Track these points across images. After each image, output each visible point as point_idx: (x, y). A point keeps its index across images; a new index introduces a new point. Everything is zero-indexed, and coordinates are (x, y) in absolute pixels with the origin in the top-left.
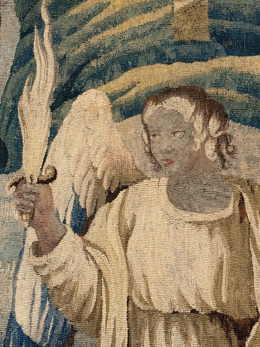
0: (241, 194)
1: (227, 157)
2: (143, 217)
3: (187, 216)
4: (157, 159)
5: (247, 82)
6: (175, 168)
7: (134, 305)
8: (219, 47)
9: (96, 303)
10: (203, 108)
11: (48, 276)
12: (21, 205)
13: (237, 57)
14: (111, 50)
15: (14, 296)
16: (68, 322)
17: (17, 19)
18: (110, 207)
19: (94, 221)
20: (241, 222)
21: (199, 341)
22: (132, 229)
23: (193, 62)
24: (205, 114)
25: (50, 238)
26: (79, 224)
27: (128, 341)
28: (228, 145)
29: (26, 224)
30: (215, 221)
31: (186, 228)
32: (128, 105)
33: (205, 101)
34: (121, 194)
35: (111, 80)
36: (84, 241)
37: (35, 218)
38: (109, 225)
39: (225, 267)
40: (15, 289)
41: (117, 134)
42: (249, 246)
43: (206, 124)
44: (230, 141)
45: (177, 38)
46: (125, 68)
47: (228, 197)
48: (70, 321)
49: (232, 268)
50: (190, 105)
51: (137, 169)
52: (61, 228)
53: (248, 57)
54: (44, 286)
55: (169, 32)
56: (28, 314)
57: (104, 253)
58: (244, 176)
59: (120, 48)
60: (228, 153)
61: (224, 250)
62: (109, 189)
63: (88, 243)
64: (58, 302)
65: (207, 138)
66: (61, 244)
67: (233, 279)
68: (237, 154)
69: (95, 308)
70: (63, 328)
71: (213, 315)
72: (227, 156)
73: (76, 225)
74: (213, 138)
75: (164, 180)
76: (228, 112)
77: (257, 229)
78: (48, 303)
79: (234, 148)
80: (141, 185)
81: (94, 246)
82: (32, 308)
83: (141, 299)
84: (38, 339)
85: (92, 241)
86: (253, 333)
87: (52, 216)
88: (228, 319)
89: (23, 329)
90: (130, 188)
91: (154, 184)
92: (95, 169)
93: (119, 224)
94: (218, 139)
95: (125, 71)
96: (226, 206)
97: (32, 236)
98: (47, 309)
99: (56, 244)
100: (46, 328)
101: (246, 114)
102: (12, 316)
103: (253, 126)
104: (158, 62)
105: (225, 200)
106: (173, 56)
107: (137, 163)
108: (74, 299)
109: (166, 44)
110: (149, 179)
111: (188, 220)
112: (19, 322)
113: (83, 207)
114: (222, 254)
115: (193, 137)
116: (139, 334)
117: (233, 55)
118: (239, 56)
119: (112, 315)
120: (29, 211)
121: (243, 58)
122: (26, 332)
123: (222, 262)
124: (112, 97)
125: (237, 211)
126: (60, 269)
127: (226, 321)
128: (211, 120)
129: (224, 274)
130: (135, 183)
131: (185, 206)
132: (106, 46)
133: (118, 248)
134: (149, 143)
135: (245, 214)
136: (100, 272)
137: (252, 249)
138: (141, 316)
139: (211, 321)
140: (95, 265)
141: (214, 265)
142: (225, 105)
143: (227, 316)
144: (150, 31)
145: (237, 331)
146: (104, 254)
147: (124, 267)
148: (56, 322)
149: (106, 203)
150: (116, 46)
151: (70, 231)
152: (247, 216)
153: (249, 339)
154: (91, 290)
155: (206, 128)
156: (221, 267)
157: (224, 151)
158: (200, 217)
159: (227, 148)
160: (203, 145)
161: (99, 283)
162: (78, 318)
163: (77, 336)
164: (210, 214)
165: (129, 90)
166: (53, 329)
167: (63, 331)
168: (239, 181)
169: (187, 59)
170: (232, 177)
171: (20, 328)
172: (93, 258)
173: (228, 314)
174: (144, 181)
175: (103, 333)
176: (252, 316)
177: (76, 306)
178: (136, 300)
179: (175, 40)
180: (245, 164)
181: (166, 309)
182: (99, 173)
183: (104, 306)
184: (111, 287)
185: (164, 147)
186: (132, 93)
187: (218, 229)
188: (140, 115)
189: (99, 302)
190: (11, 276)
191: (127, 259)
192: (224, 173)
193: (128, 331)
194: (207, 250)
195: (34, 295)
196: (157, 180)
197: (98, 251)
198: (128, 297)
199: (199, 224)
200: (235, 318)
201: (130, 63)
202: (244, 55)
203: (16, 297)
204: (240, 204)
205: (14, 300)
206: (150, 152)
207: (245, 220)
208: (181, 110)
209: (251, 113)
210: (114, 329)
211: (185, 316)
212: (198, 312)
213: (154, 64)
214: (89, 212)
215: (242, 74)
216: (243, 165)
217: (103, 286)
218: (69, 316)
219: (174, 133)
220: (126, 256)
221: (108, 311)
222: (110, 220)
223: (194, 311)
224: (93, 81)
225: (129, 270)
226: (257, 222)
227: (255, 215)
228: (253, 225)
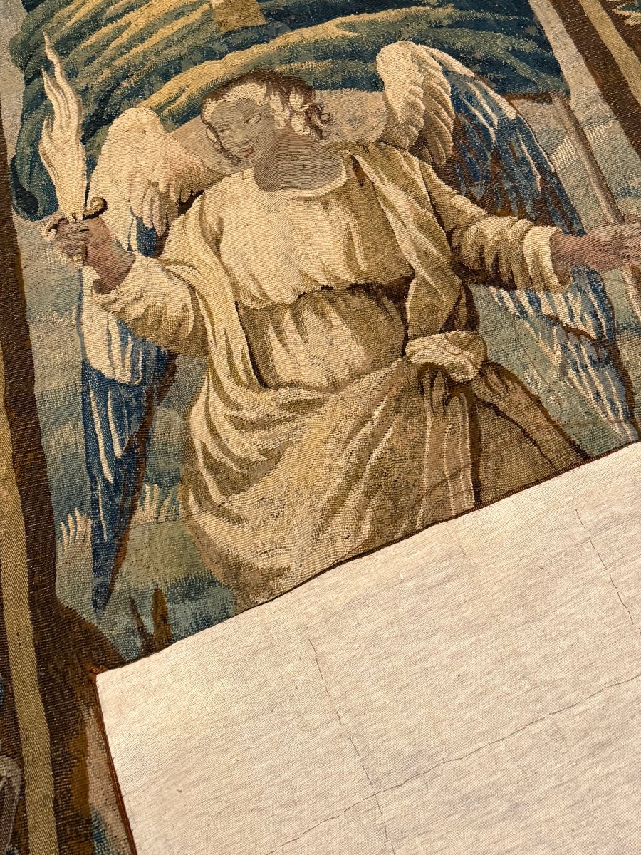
0: (353, 158)
1: (324, 127)
2: (233, 216)
3: (288, 194)
4: (234, 154)
5: (325, 48)
6: (258, 155)
7: (246, 308)
8: (280, 25)
9: (195, 321)
11: (123, 310)
12: (68, 246)
13: (305, 29)
14: (144, 65)
15: (82, 342)
16: (163, 349)
17: (18, 70)
18: (186, 218)
19: (168, 238)
20: (361, 185)
21: (342, 317)
22: (221, 232)
23: (251, 47)
24: (282, 92)
25: (116, 271)
26: (150, 245)
27: (249, 347)
28: (320, 115)
29: (80, 265)
30: (328, 194)
31: (290, 206)
32: (181, 111)
33: (277, 80)
34: (197, 202)
35: (151, 93)
36: (161, 261)
37: (90, 256)
38: (190, 237)
39: (354, 237)
40: (81, 335)
41: (174, 143)
42: (379, 205)
43: (285, 102)
44: (322, 110)
45: (223, 31)
46: (167, 77)
47: (338, 165)
48: (165, 347)
50: (259, 88)
51: (210, 171)
52: (126, 256)
53: (320, 26)
54: (120, 322)
55: (212, 28)
56: (107, 356)
57: (191, 266)
58: (350, 139)
59: (154, 59)
60: (324, 122)
61: (348, 220)
62: (180, 199)
63: (168, 262)
64: (144, 332)
65: (291, 115)
66: (130, 274)
67: (369, 244)
69: (195, 327)
70: (157, 356)
71: (353, 288)
72: (323, 126)
73: (146, 249)
74: (298, 113)
75: (249, 172)
76: (311, 83)
77: (384, 186)
78: (130, 338)
79: (329, 115)
80: (220, 185)
81: (176, 263)
82: (110, 348)
83: (254, 299)
84: (126, 378)
85: (172, 258)
86: (412, 291)
87: (112, 248)
88: (375, 287)
89: (103, 372)
90: (207, 192)
91: (236, 180)
92: (156, 185)
93: (203, 232)
94: (306, 112)
95: (167, 81)
96: (337, 175)
97: (90, 275)
98: (130, 343)
99: (124, 275)
100: (134, 364)
101: (334, 79)
102: (85, 364)
103: (346, 88)
104: (207, 60)
106: (224, 49)
107: (209, 164)
108: (164, 324)
109: (213, 40)
110: (229, 176)
111: (290, 197)
112: (97, 367)
113: (150, 227)
115: (272, 117)
116: (261, 335)
117: (299, 28)
118: (307, 27)
119: (220, 327)
120: (80, 250)
121: (313, 28)
122: (108, 374)
123: (350, 232)
124: (158, 110)
125: (353, 175)
126: (137, 300)
127: (373, 289)
129: (356, 244)
130: (212, 184)
131: (282, 185)
132: (137, 63)
133: (208, 257)
134: (219, 140)
135: (365, 175)
136: (192, 288)
137: (384, 208)
138: (257, 316)
139: (353, 294)
140: (182, 282)
141: (340, 238)
143: (372, 284)
144: (188, 34)
145: (390, 296)
146: (191, 268)
147: (222, 273)
148: (146, 353)
149: (179, 215)
150: (150, 60)
151: (140, 257)
152: (367, 177)
153: (409, 299)
154: (185, 308)
155: (287, 105)
157: (318, 122)
158: (306, 193)
159: (320, 118)
160: (288, 122)
161: (194, 300)
162: (175, 340)
163: (179, 361)
165: (178, 96)
166: (144, 361)
167: (158, 360)
168: (346, 145)
169: (243, 46)
170: (335, 144)
171: (98, 372)
172: (177, 275)
173: (373, 281)
174: (223, 180)
175: (212, 348)
176: (404, 274)
177: (168, 330)
178: (247, 302)
179: (222, 33)
180: (348, 127)
181: (289, 298)
182: (162, 188)
183: (207, 321)
184: (210, 300)
185: (239, 139)
186: (183, 98)
187: (333, 201)
188: (199, 117)
189: (199, 319)
190: (73, 322)
191: (223, 264)
192: (323, 143)
193: (246, 337)
194: (327, 227)
195: (109, 334)
196: (239, 174)
197: (183, 267)
198: (236, 302)
199: (306, 200)
200: (383, 283)
201: (172, 71)
202: (314, 25)
203: (86, 342)
204: (354, 168)
205: (83, 347)
206: (223, 148)
207: (367, 181)
208: (250, 96)
209: (340, 76)
210: (227, 341)
211: (315, 294)
212: (332, 288)
213: (203, 62)
214: (159, 231)
215: (316, 42)
216: (347, 129)
217: (200, 301)
218: (162, 343)
219: (247, 121)
220: (221, 261)
221: (212, 324)
222: (189, 231)
223: (325, 287)
224: (129, 100)
225: (229, 275)
226: (382, 180)
227: (378, 173)
228: (378, 183)
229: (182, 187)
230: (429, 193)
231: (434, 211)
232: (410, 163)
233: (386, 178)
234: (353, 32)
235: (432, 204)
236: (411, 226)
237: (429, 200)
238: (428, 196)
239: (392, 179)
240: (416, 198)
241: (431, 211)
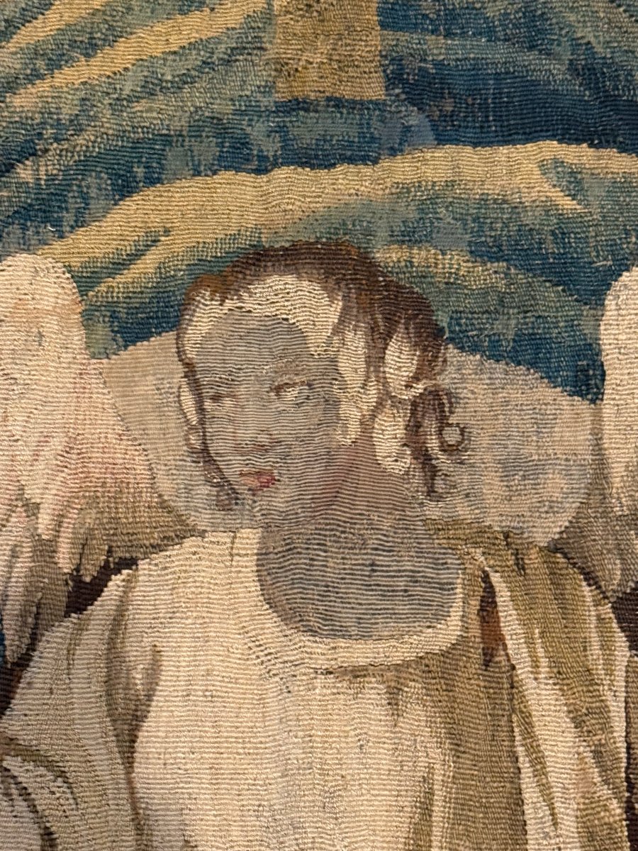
0: (486, 579)
1: (442, 461)
3: (320, 651)
4: (227, 473)
5: (499, 225)
8: (415, 119)
10: (367, 309)
13: (469, 149)
14: (80, 130)
18: (80, 628)
19: (27, 675)
20: (487, 664)
22: (149, 697)
23: (334, 165)
24: (373, 329)
28: (443, 423)
30: (407, 664)
31: (317, 691)
32: (135, 302)
33: (373, 286)
34: (116, 583)
35: (79, 223)
38: (78, 686)
39: (437, 809)
42: (513, 739)
43: (375, 360)
44: (451, 412)
45: (283, 92)
46: (124, 188)
47: (446, 587)
49: (461, 810)
50: (325, 301)
51: (163, 505)
53: (504, 150)
55: (259, 75)
57: (62, 774)
58: (494, 521)
59: (108, 121)
60: (446, 448)
61: (436, 753)
62: (78, 570)
65: (380, 405)
68: (473, 450)
72: (443, 457)
74: (397, 403)
75: (250, 538)
76: (443, 319)
77: (535, 684)
79: (462, 431)
80: (177, 555)
81: (31, 755)
85: (25, 738)
90: (143, 564)
91: (216, 550)
92: (32, 509)
93: (110, 683)
94: (414, 404)
95: (123, 197)
96: (440, 615)
101: (498, 326)
103: (519, 364)
104: (227, 168)
105: (436, 596)
106: (271, 147)
107: (165, 485)
109: (250, 111)
110: (202, 534)
111: (323, 663)
114: (430, 768)
115: (337, 402)
117: (456, 141)
118: (475, 145)
121: (485, 151)
123: (430, 793)
124: (85, 280)
125: (475, 631)
128: (393, 347)
129: (437, 832)
130: (157, 548)
131: (314, 622)
132: (64, 117)
134: (202, 422)
135: (500, 639)
137: (520, 750)
140: (31, 815)
141: (406, 802)
142: (434, 300)
144: (200, 69)
146: (60, 779)
147: (125, 817)
149: (67, 615)
150: (95, 118)
152: (505, 646)
155: (377, 371)
156: (426, 809)
157: (433, 444)
158: (359, 653)
159: (440, 432)
160: (367, 426)
164: (393, 642)
165: (137, 255)
168: (481, 535)
169: (316, 157)
170: (456, 523)
172: (25, 793)
174: (188, 542)
179: (277, 97)
180: (496, 482)
182: (44, 521)
185: (247, 434)
186: (148, 264)
187: (414, 688)
188: (172, 335)
191: (133, 790)
192: (434, 511)
194: (382, 757)
196: (225, 538)
197: (42, 770)
199: (357, 674)
201: (140, 171)
202: (490, 144)
204: (482, 609)
206: (205, 450)
207: (501, 658)
208: (299, 318)
209: (513, 322)
213: (215, 173)
214: (11, 648)
215: (484, 201)
216: (492, 486)
219: (278, 389)
220: (130, 782)
222: (80, 671)
224: (24, 228)
225: (139, 829)
226: (536, 664)
227: (530, 642)
228: (523, 672)
229: (90, 533)
230: (629, 748)
231: (629, 801)
232: (606, 646)
233: (544, 662)
234: (574, 197)
235: (628, 779)
236: (569, 825)
237: (624, 765)
238: (624, 755)
239: (560, 674)
240: (597, 754)
241: (620, 799)
